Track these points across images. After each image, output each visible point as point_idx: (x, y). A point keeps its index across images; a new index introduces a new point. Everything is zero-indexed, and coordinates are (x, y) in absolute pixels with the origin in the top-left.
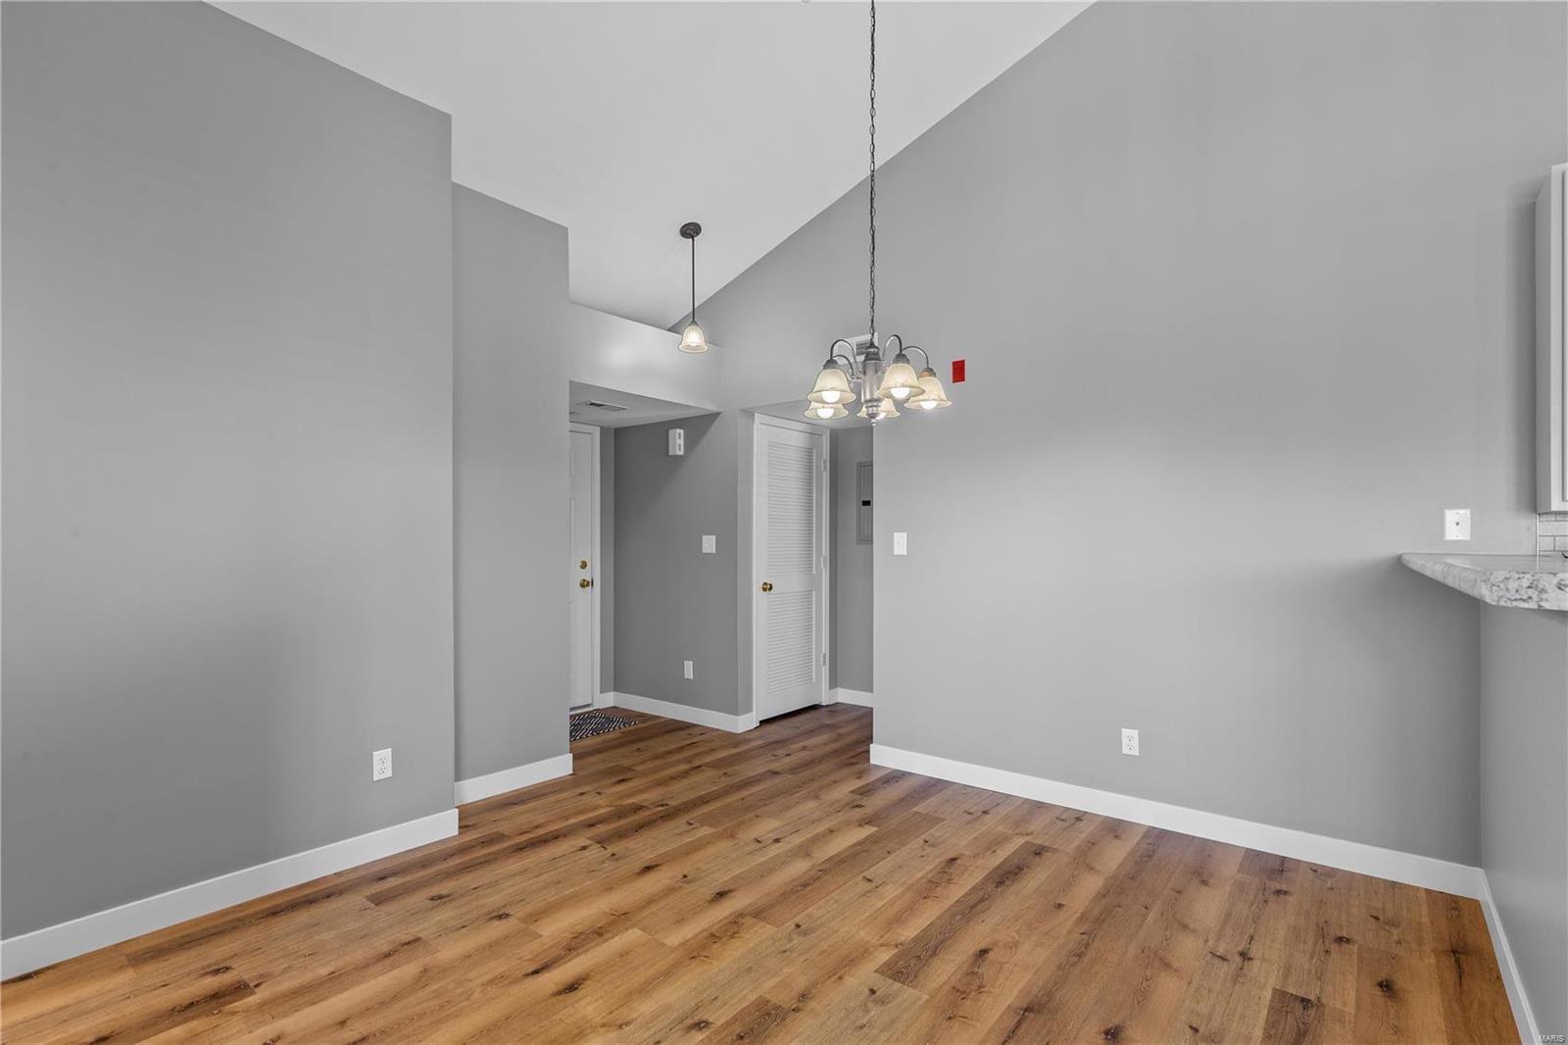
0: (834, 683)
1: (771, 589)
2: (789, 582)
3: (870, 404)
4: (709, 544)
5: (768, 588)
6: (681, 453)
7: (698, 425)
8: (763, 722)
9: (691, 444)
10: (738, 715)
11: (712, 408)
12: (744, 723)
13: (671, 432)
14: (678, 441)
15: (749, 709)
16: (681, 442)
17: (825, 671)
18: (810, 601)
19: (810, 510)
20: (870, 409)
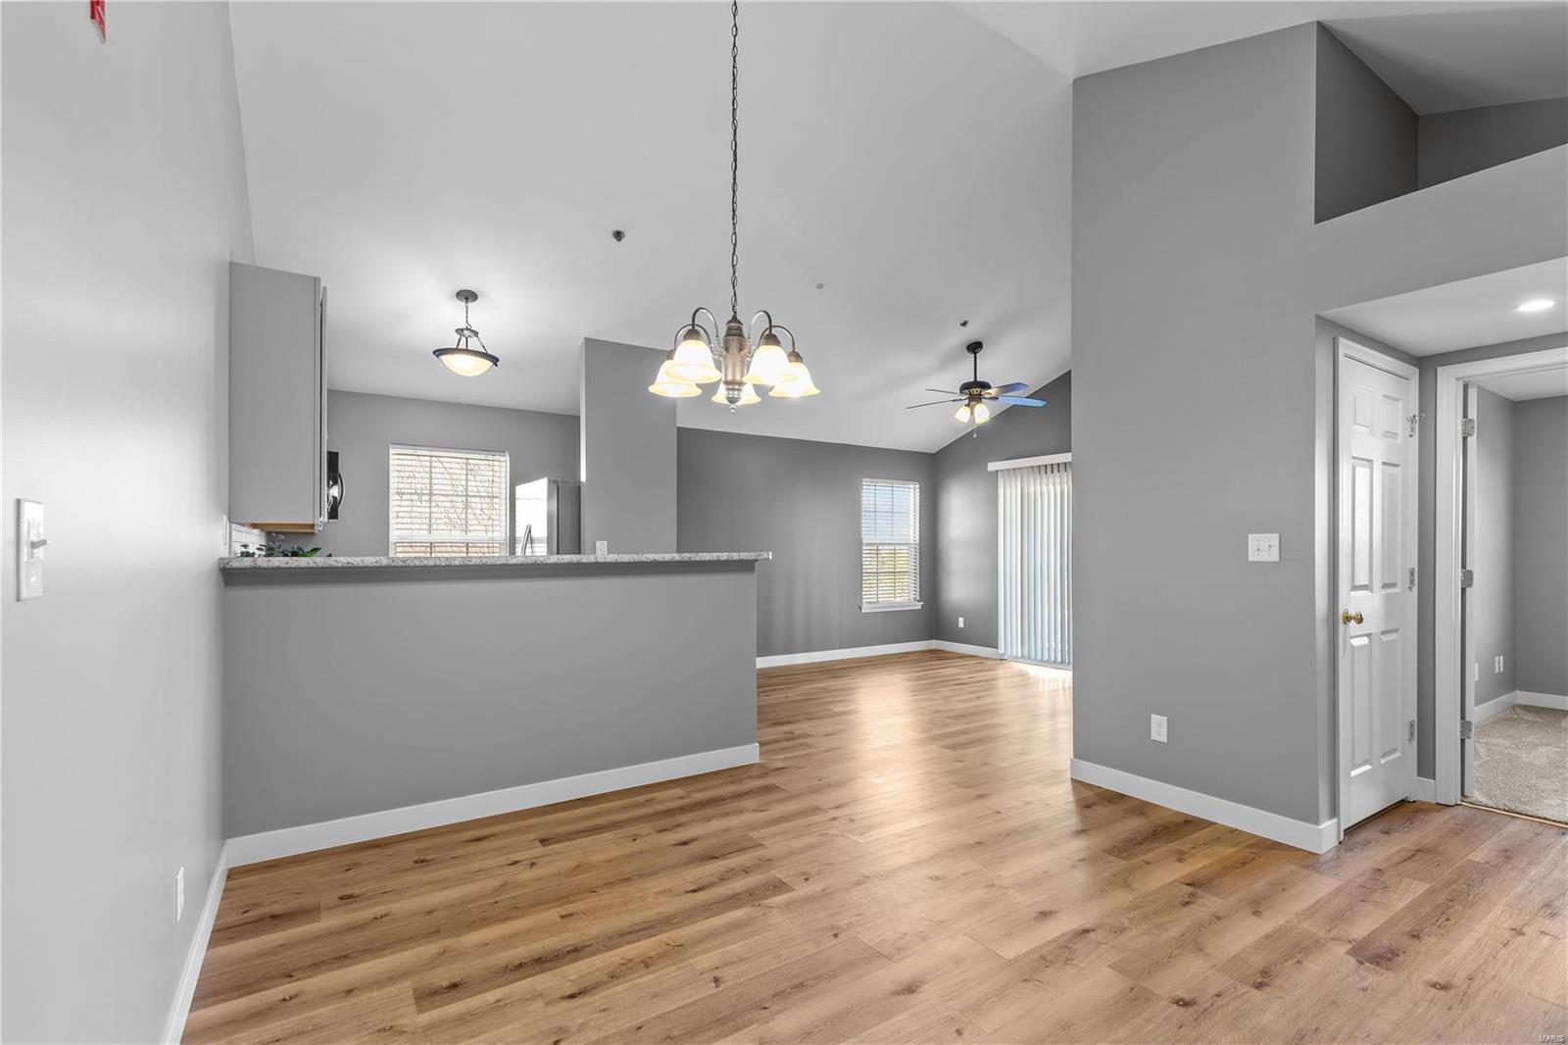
3: (730, 387)
20: (731, 392)
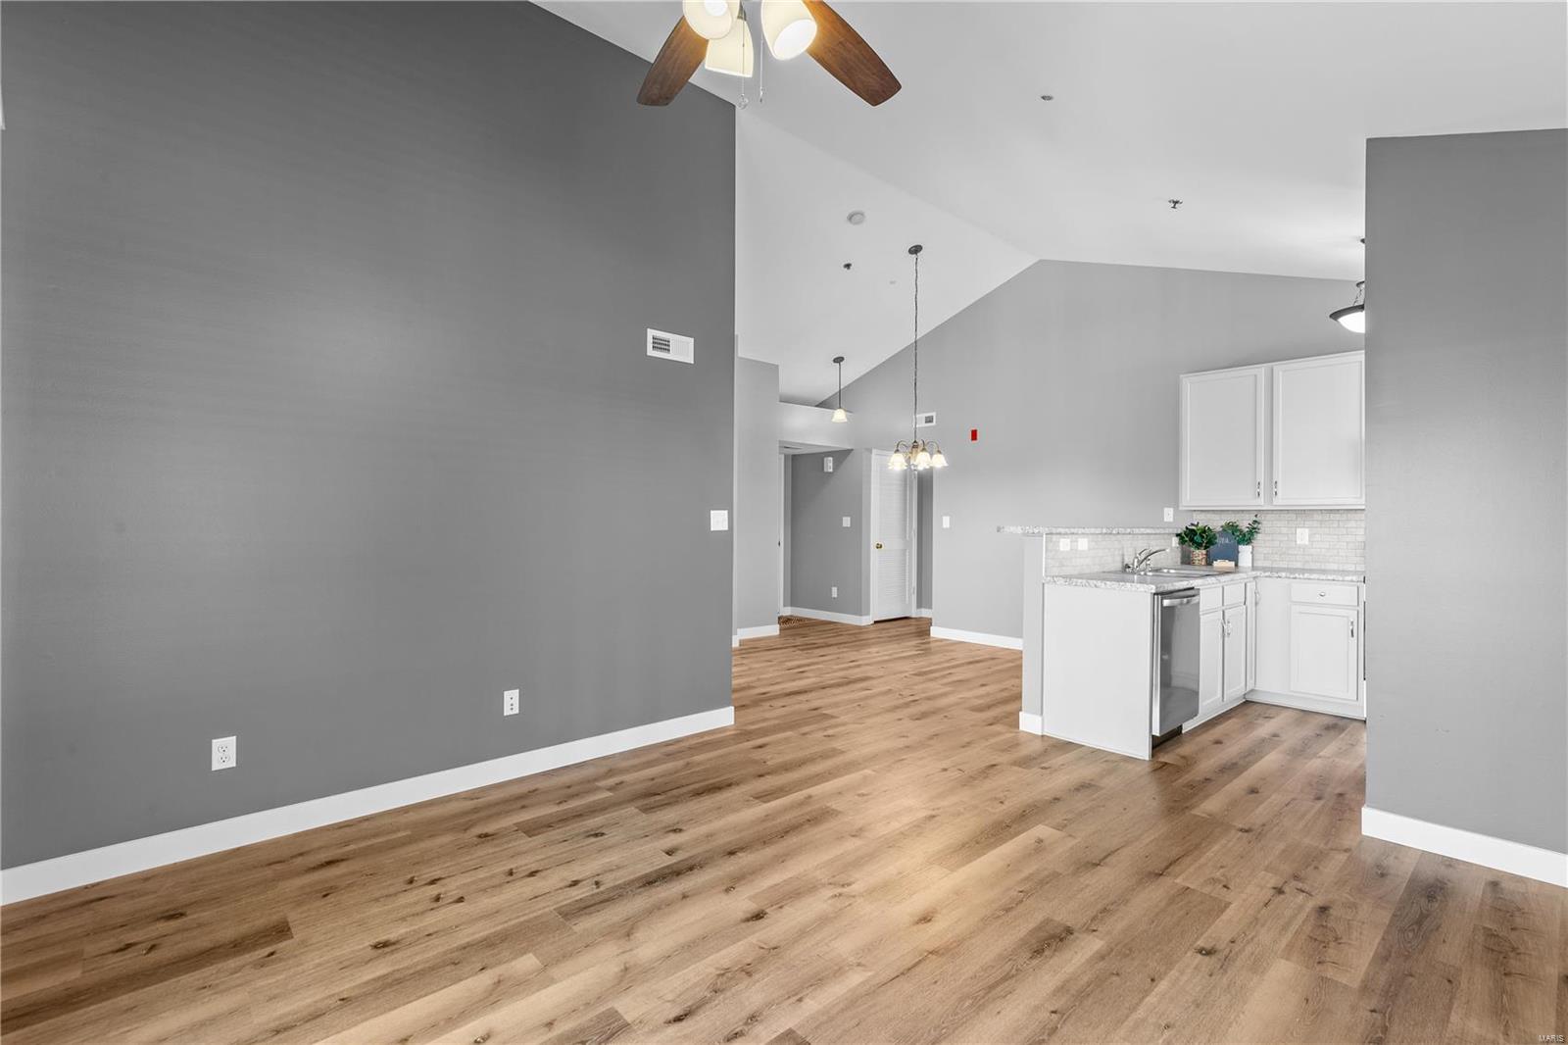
0: (920, 605)
1: (881, 547)
2: (893, 544)
4: (847, 522)
5: (879, 546)
6: (831, 470)
7: (840, 456)
8: (876, 622)
9: (836, 466)
10: (861, 615)
11: (848, 447)
12: (866, 621)
13: (825, 459)
14: (829, 464)
15: (868, 614)
16: (831, 464)
17: (914, 598)
18: (904, 555)
19: (905, 503)
